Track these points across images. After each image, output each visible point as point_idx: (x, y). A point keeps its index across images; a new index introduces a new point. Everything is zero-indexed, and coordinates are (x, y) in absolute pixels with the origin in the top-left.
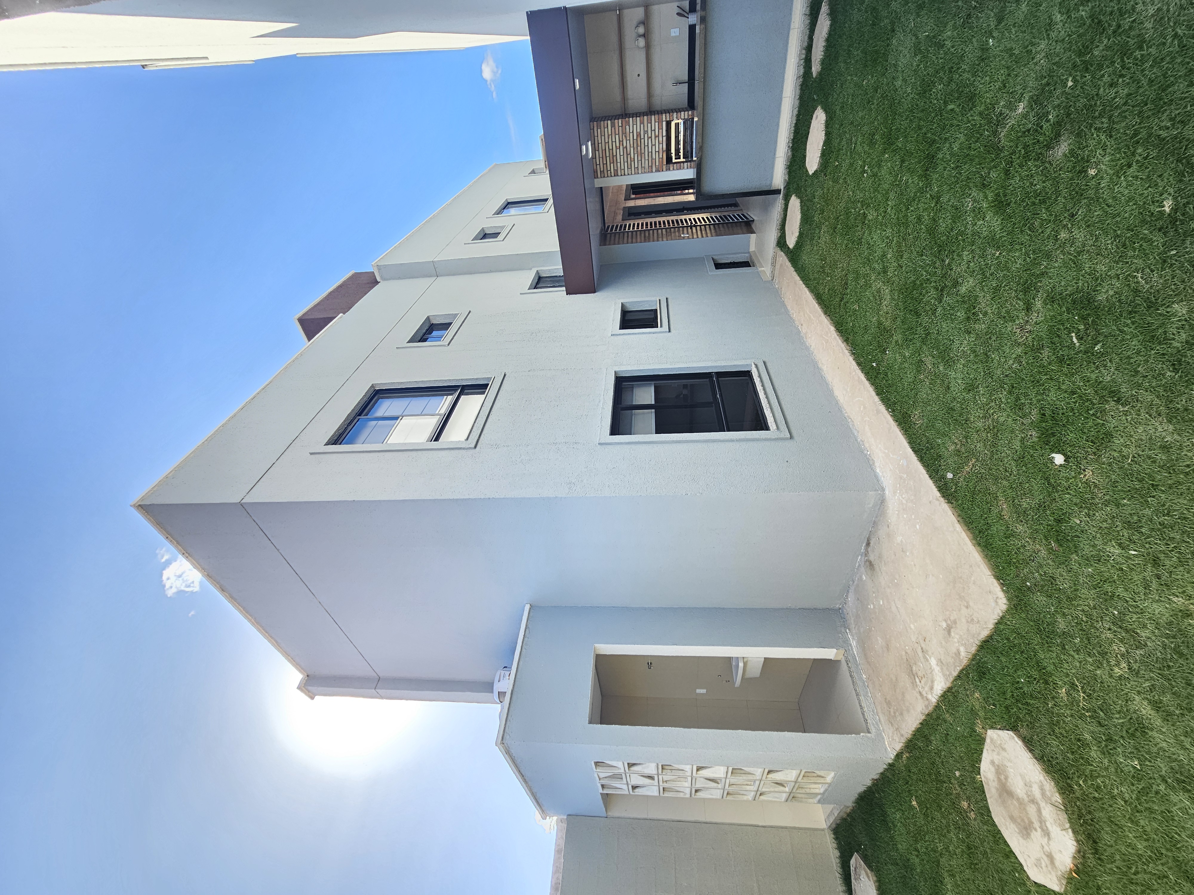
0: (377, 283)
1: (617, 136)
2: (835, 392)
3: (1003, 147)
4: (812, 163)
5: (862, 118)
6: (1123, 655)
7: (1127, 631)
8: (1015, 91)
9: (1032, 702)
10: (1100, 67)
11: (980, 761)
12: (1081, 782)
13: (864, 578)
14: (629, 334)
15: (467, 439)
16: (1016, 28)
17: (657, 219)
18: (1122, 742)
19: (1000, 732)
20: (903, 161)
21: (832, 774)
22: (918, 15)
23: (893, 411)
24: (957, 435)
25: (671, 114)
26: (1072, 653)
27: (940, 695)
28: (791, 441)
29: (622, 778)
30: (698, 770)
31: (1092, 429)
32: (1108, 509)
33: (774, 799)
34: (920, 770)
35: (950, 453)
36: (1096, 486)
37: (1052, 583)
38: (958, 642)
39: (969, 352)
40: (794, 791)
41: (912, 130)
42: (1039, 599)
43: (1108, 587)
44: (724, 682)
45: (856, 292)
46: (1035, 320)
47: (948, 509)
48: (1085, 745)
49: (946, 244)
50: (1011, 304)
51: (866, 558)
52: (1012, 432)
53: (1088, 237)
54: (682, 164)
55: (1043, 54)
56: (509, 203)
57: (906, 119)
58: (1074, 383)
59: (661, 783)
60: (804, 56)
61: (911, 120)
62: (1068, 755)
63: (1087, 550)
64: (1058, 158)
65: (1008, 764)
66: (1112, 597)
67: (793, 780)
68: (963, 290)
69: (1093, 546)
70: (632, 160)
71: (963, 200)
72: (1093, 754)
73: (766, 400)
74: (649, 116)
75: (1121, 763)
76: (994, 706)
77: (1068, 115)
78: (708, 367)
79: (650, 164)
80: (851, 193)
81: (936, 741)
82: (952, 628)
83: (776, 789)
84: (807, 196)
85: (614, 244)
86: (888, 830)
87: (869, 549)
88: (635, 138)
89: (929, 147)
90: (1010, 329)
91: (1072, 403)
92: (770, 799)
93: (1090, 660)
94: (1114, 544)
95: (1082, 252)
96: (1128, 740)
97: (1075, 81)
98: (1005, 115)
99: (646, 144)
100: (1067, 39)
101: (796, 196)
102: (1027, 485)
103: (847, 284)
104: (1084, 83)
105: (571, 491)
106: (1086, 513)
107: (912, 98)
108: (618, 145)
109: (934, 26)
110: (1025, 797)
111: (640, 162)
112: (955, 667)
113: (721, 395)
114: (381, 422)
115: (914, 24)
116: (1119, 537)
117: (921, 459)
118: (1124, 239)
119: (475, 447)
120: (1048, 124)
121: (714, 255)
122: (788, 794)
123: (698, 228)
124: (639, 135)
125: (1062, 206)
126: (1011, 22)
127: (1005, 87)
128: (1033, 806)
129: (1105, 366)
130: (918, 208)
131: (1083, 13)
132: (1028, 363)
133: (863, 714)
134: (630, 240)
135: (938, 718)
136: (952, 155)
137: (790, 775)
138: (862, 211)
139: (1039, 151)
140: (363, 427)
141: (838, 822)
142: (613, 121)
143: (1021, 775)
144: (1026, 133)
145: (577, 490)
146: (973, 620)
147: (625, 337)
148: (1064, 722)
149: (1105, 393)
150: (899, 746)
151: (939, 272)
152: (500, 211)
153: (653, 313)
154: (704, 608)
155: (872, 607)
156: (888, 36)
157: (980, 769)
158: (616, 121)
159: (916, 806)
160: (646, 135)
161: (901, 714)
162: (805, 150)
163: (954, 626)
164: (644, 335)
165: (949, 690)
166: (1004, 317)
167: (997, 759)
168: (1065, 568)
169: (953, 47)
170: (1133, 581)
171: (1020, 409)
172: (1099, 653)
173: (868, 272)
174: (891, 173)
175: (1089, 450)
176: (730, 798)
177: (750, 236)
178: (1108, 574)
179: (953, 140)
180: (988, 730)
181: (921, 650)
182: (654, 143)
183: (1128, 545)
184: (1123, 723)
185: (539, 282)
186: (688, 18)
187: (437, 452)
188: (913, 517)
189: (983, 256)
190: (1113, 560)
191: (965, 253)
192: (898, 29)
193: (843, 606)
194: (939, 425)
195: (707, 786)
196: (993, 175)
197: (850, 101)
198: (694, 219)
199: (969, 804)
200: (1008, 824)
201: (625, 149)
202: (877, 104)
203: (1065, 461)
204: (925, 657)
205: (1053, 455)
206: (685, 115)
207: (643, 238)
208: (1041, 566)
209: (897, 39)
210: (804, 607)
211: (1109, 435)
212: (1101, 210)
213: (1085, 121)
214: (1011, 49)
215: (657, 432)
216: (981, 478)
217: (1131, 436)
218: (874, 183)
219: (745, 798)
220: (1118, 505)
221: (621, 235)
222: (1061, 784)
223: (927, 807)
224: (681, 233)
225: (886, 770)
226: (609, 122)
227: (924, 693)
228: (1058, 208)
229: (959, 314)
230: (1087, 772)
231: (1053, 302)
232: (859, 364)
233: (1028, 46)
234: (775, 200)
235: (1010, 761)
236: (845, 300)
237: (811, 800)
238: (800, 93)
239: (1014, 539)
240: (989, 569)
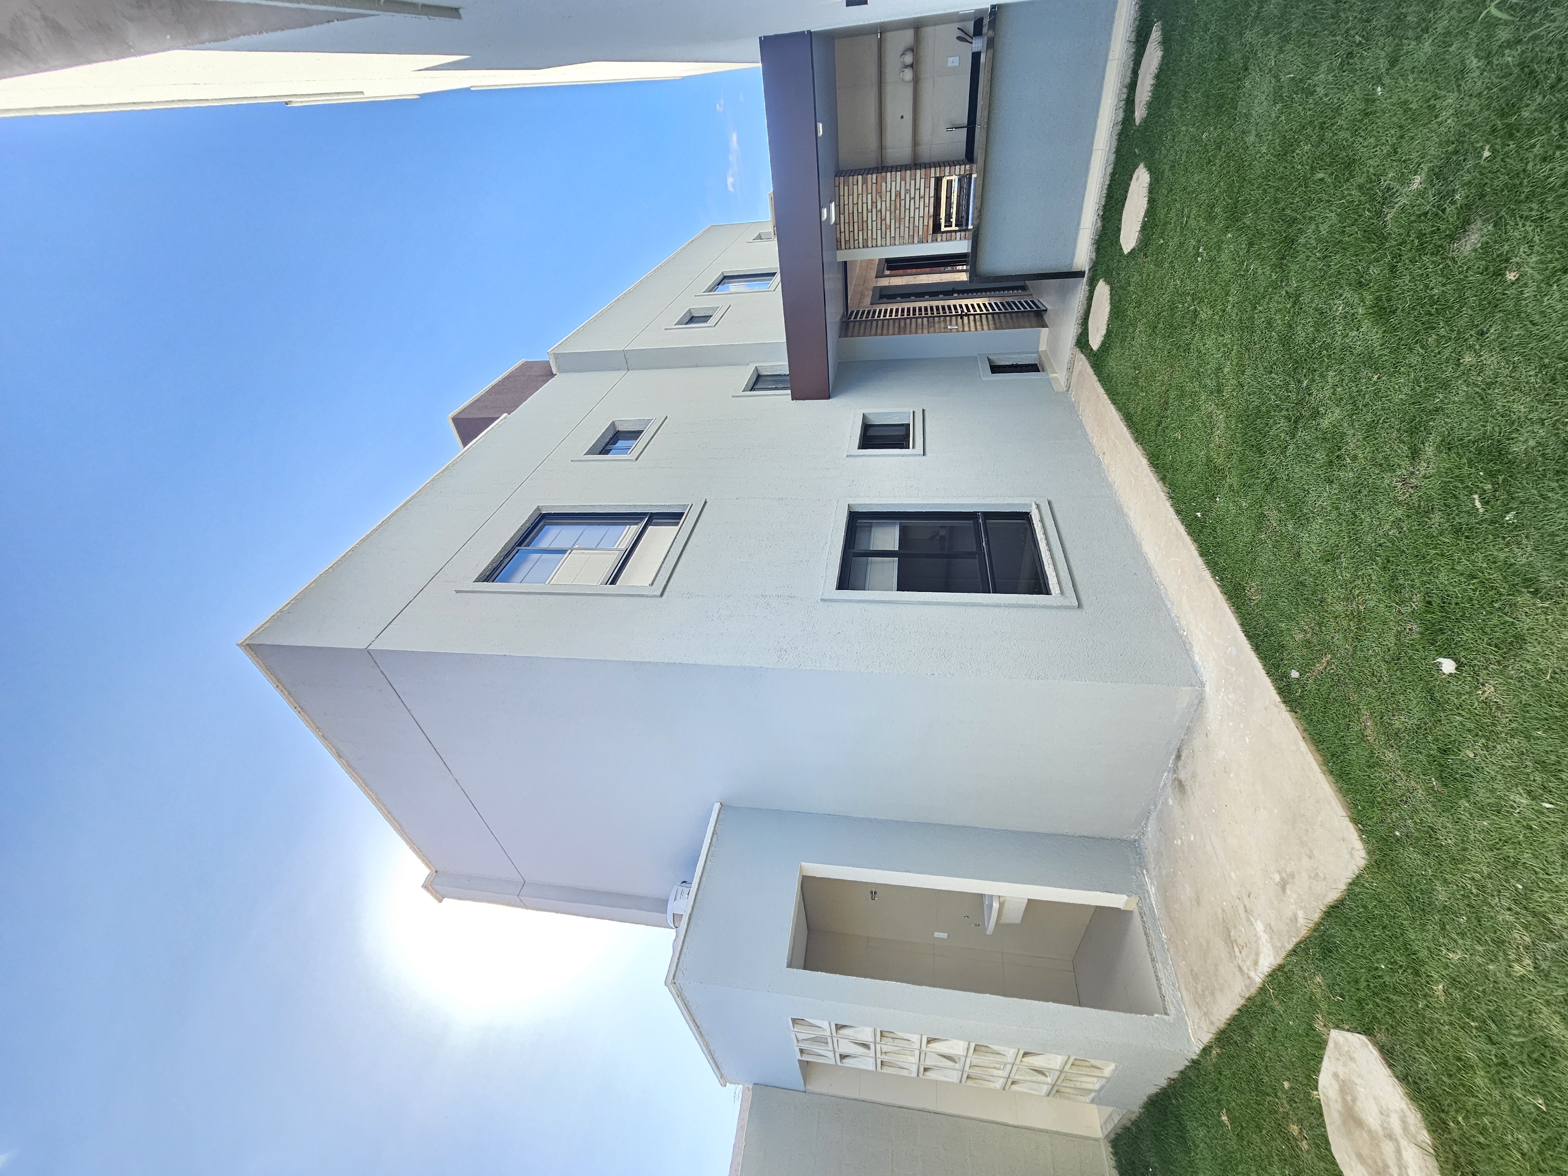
0: (552, 375)
1: (869, 196)
2: (1144, 547)
3: (1389, 234)
4: (1129, 239)
5: (1199, 183)
6: (1527, 948)
7: (1534, 914)
8: (1409, 159)
9: (1395, 998)
10: (1530, 133)
11: (1319, 1072)
12: (1460, 1119)
13: (1171, 802)
14: (870, 456)
15: (652, 584)
16: (1415, 75)
17: (917, 305)
18: (1521, 1069)
19: (1348, 1035)
20: (1251, 244)
21: (1112, 1066)
22: (1281, 50)
23: (1222, 579)
24: (1308, 620)
25: (943, 168)
26: (1454, 936)
27: (1267, 974)
28: (1078, 612)
29: (827, 1043)
30: (929, 1042)
31: (1498, 629)
32: (1516, 741)
33: (1030, 1092)
34: (1234, 1073)
35: (1296, 644)
36: (1499, 708)
37: (1430, 837)
38: (1296, 903)
39: (1329, 508)
40: (1059, 1082)
41: (1266, 203)
42: (1411, 856)
43: (1509, 850)
44: (973, 925)
45: (1179, 416)
46: (1423, 473)
47: (1290, 719)
48: (1468, 1067)
49: (1305, 360)
50: (1391, 448)
51: (1175, 776)
52: (1385, 623)
53: (1502, 364)
54: (953, 234)
55: (1451, 111)
56: (725, 277)
57: (1258, 188)
58: (1473, 562)
59: (879, 1055)
60: (1125, 96)
61: (1265, 190)
62: (1444, 1078)
63: (1482, 795)
64: (1466, 254)
65: (1358, 1081)
66: (1515, 864)
67: (1058, 1067)
68: (1325, 423)
69: (1490, 791)
70: (888, 227)
71: (1331, 302)
72: (1479, 1081)
73: (1048, 553)
74: (913, 171)
75: (1519, 1099)
76: (1341, 997)
77: (1482, 196)
78: (973, 505)
79: (911, 233)
80: (1178, 282)
81: (1259, 1036)
82: (1287, 883)
83: (1034, 1079)
84: (1119, 281)
85: (859, 336)
86: (1188, 1151)
87: (1180, 764)
88: (893, 198)
89: (1288, 228)
90: (1387, 481)
91: (1470, 591)
92: (1025, 1090)
93: (1480, 949)
94: (1521, 791)
95: (1493, 383)
96: (1530, 1068)
97: (1493, 150)
98: (1395, 190)
99: (907, 207)
100: (1485, 92)
101: (1105, 281)
102: (1402, 697)
103: (1167, 404)
104: (1506, 153)
105: (781, 660)
106: (1483, 744)
107: (1268, 161)
108: (870, 207)
109: (1302, 66)
110: (1380, 1130)
111: (898, 230)
112: (1290, 937)
113: (988, 544)
114: (545, 556)
115: (1275, 62)
116: (1529, 783)
117: (1257, 648)
118: (1553, 370)
119: (662, 595)
120: (1453, 207)
121: (991, 354)
122: (1050, 1087)
123: (971, 317)
124: (898, 194)
125: (1467, 319)
126: (1408, 65)
127: (1396, 152)
128: (1390, 1143)
129: (1519, 543)
130: (1269, 309)
131: (1510, 59)
132: (1411, 531)
133: (1160, 988)
134: (879, 331)
135: (1263, 1005)
136: (1319, 240)
137: (1053, 1061)
138: (1193, 307)
139: (1439, 243)
140: (523, 560)
141: (1119, 1131)
142: (865, 176)
143: (1375, 1099)
144: (1422, 218)
145: (788, 660)
146: (1317, 875)
147: (865, 459)
148: (1440, 1031)
149: (1517, 580)
150: (1207, 1037)
151: (1293, 396)
152: (713, 288)
153: (904, 428)
154: (950, 825)
155: (1179, 843)
156: (1239, 76)
157: (1317, 1082)
158: (869, 176)
159: (1227, 1122)
160: (908, 196)
161: (1213, 994)
162: (1120, 220)
163: (1290, 880)
164: (890, 458)
165: (1281, 967)
166: (1381, 465)
167: (1341, 1071)
168: (1450, 817)
169: (1326, 95)
170: (1545, 845)
171: (1397, 592)
172: (1493, 941)
173: (1197, 389)
174: (1234, 259)
175: (1492, 657)
176: (970, 1083)
177: (1040, 332)
178: (1511, 832)
179: (1321, 221)
180: (1332, 1030)
181: (1243, 910)
182: (917, 206)
183: (1542, 795)
184: (1523, 1042)
185: (759, 382)
186: (971, 43)
187: (613, 598)
188: (1242, 725)
189: (1355, 380)
190: (1519, 813)
191: (1330, 373)
192: (1252, 67)
193: (1140, 837)
194: (1283, 604)
195: (940, 1064)
196: (1374, 271)
197: (1184, 158)
198: (967, 306)
199: (1301, 1129)
200: (1353, 1164)
201: (879, 213)
202: (1220, 166)
203: (1457, 669)
204: (1248, 920)
205: (1440, 660)
206: (960, 170)
207: (897, 329)
208: (1416, 811)
209: (1250, 80)
210: (1086, 834)
211: (1520, 639)
212: (1522, 329)
213: (1505, 205)
214: (1406, 102)
215: (901, 587)
216: (1337, 682)
217: (1552, 643)
218: (1210, 271)
219: (992, 1085)
220: (1528, 738)
221: (869, 323)
222: (1432, 1117)
223: (1242, 1126)
224: (948, 323)
225: (1187, 1067)
226: (860, 177)
227: (1245, 969)
228: (1462, 322)
229: (1318, 455)
230: (1469, 1105)
231: (1449, 449)
232: (1178, 512)
233: (1430, 99)
234: (1076, 285)
235: (1360, 1076)
236: (1163, 425)
237: (1081, 1098)
238: (1118, 144)
239: (1380, 770)
240: (1343, 808)
